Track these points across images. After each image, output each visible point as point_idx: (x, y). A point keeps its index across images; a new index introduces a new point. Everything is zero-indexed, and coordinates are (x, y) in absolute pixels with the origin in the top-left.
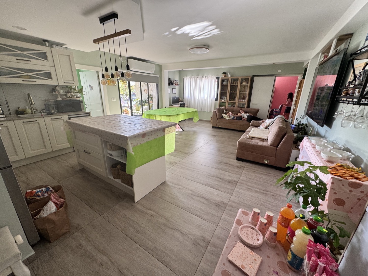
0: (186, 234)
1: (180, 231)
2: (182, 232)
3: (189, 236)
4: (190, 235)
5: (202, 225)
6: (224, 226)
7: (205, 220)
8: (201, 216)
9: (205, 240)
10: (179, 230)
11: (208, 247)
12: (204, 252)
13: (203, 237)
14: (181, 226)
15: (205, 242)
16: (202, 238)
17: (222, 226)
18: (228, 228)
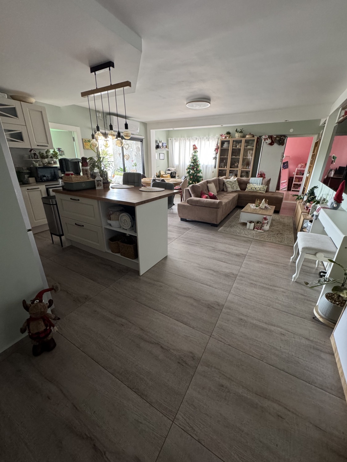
0: (169, 349)
1: (160, 345)
2: (163, 346)
3: (172, 351)
4: (174, 350)
5: (191, 336)
6: (220, 335)
7: (193, 328)
8: (189, 323)
9: (195, 356)
10: (159, 343)
11: (198, 367)
12: (193, 374)
13: (191, 353)
14: (161, 338)
15: (194, 359)
16: (191, 355)
17: (217, 336)
18: (225, 339)
